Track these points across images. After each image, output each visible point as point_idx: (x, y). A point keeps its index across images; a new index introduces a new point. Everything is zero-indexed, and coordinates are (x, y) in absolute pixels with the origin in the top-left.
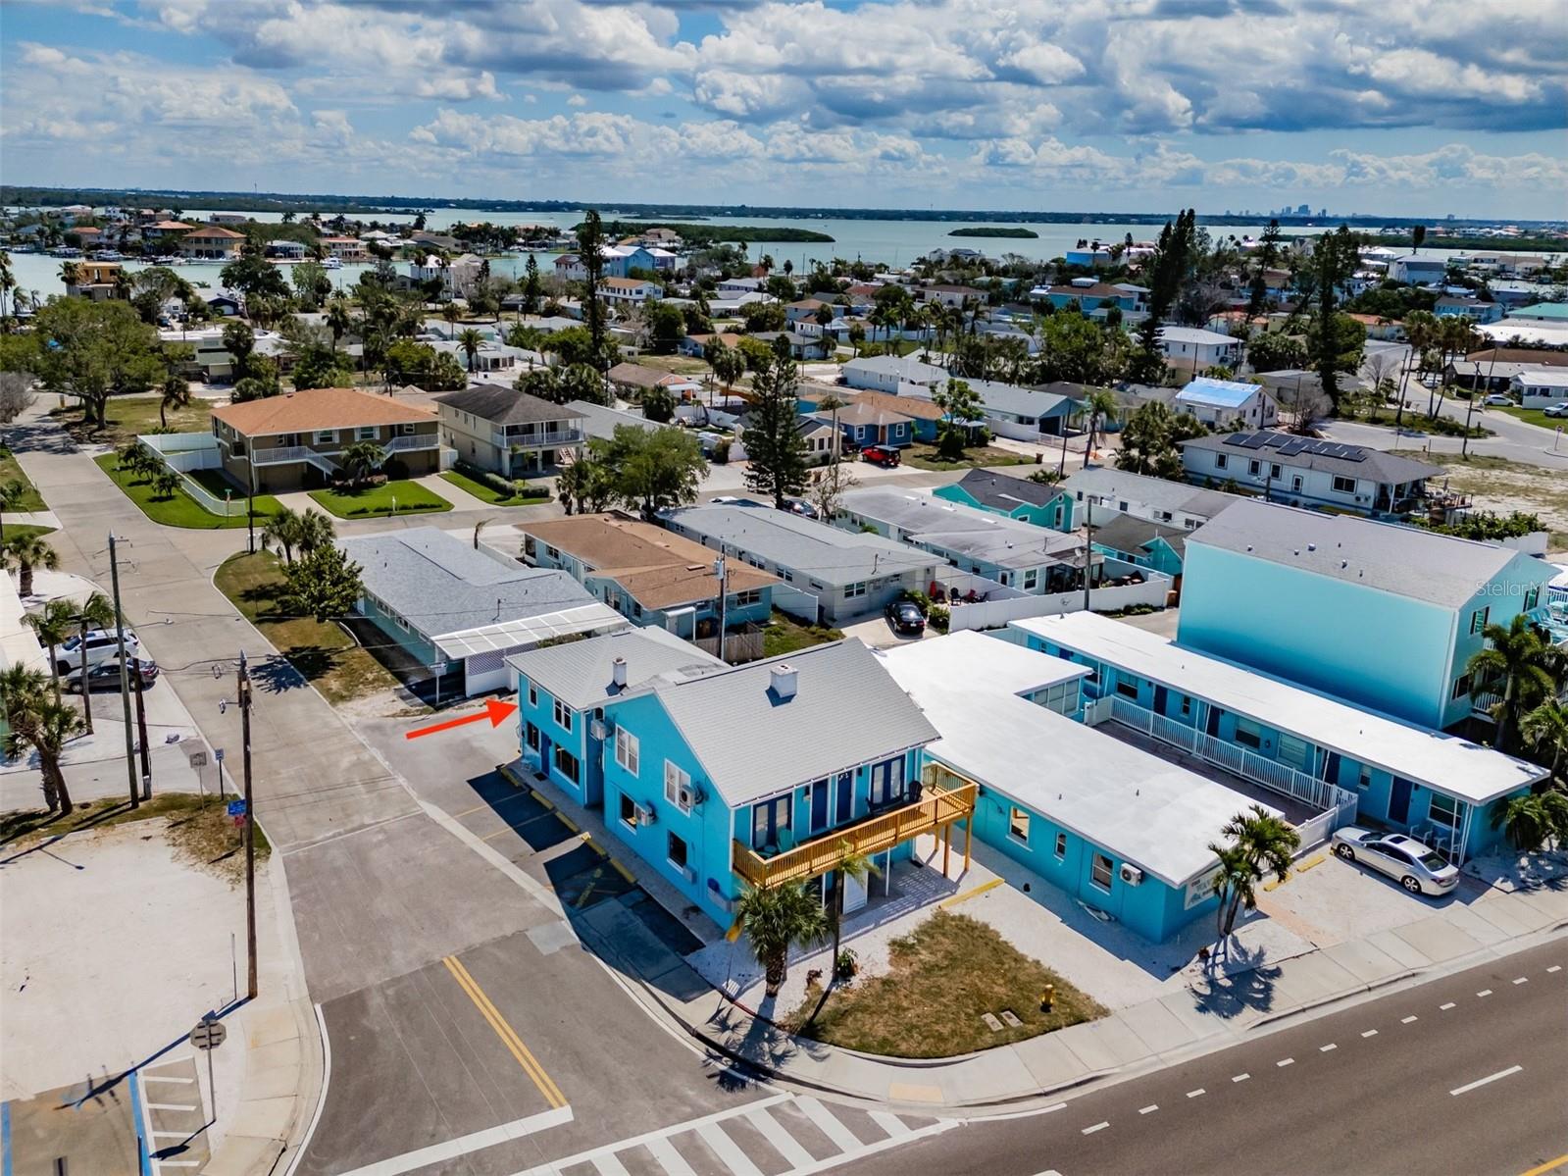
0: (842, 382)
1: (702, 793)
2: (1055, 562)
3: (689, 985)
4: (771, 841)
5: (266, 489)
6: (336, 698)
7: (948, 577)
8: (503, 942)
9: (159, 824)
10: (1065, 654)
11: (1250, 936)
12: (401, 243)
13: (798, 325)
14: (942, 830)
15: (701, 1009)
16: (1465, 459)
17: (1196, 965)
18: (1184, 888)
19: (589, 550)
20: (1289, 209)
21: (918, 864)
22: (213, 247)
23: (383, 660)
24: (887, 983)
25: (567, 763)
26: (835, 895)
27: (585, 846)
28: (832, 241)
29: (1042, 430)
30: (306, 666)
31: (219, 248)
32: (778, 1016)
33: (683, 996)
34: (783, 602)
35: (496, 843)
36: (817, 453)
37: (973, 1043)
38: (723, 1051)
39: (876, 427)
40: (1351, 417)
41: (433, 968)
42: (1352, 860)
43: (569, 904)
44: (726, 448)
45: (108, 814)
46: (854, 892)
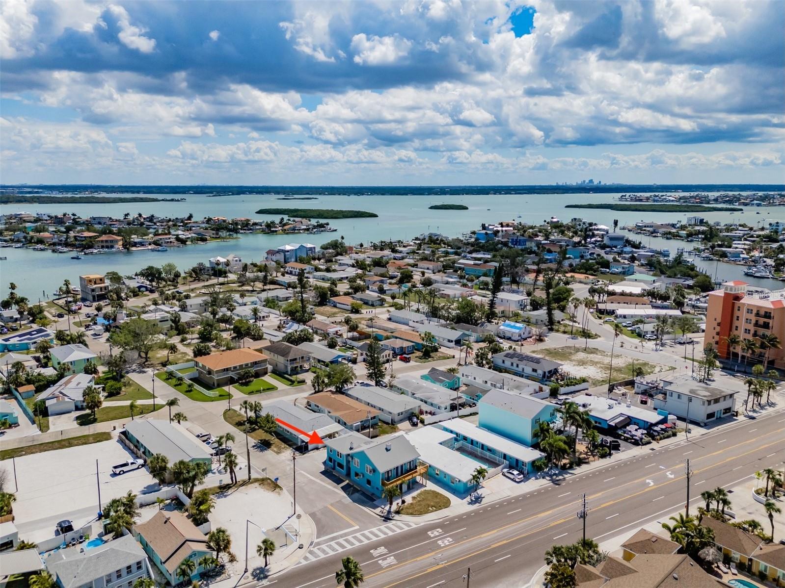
0: (390, 319)
1: (374, 470)
2: (452, 402)
3: (375, 507)
4: (388, 479)
5: (219, 386)
6: (278, 453)
7: (425, 408)
8: (337, 502)
9: (256, 484)
10: (451, 432)
11: (479, 491)
12: (190, 236)
13: (370, 287)
14: (421, 475)
15: (378, 510)
16: (585, 350)
17: (469, 497)
18: (467, 482)
19: (329, 406)
20: (584, 181)
21: (417, 482)
22: (109, 244)
23: (285, 443)
24: (411, 504)
25: (341, 466)
26: (401, 489)
27: (348, 484)
28: (377, 216)
29: (456, 344)
30: (265, 445)
31: (112, 244)
32: (392, 510)
33: (374, 508)
34: (382, 418)
35: (329, 484)
36: (385, 359)
37: (427, 512)
38: (383, 517)
39: (402, 348)
40: (557, 331)
41: (326, 507)
42: (505, 475)
43: (348, 495)
44: (356, 359)
45: (244, 483)
46: (405, 487)
